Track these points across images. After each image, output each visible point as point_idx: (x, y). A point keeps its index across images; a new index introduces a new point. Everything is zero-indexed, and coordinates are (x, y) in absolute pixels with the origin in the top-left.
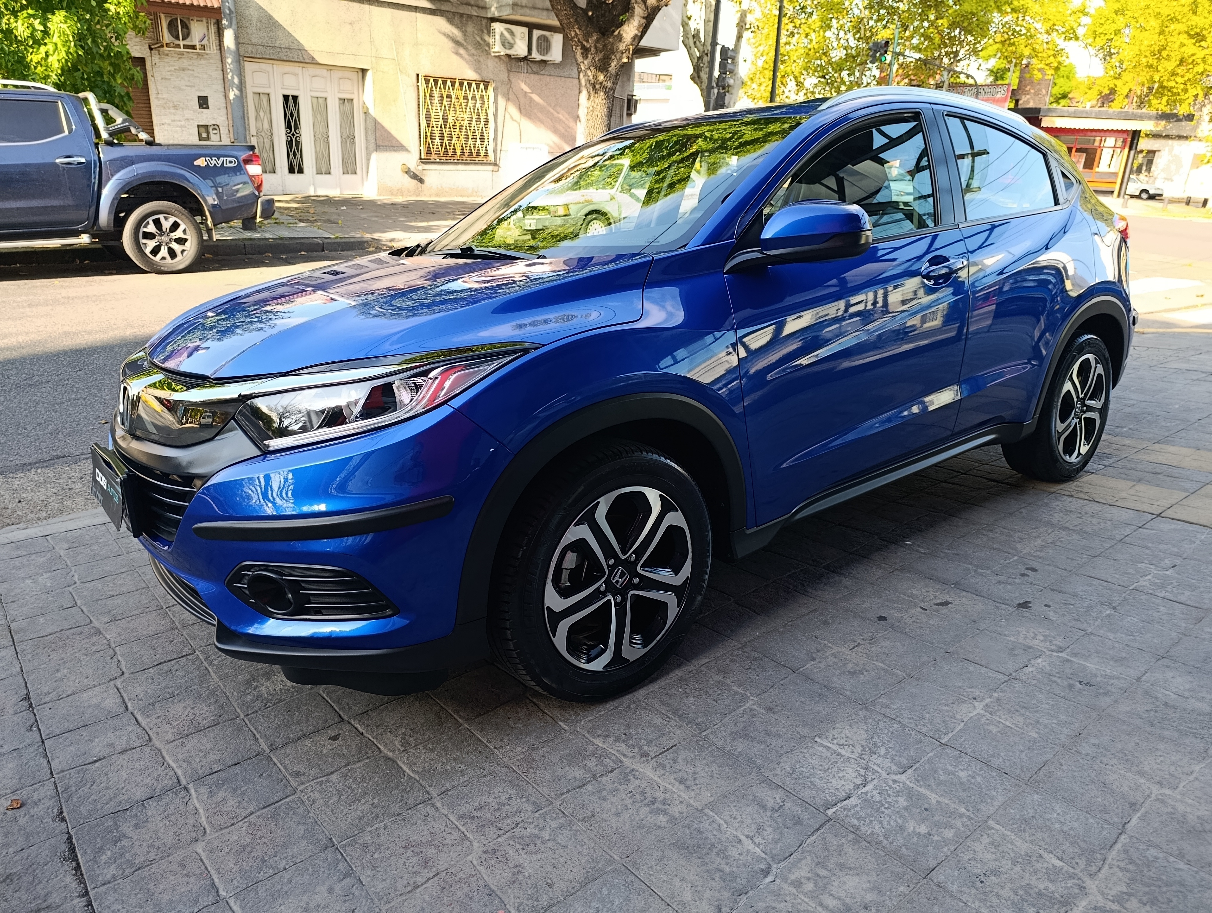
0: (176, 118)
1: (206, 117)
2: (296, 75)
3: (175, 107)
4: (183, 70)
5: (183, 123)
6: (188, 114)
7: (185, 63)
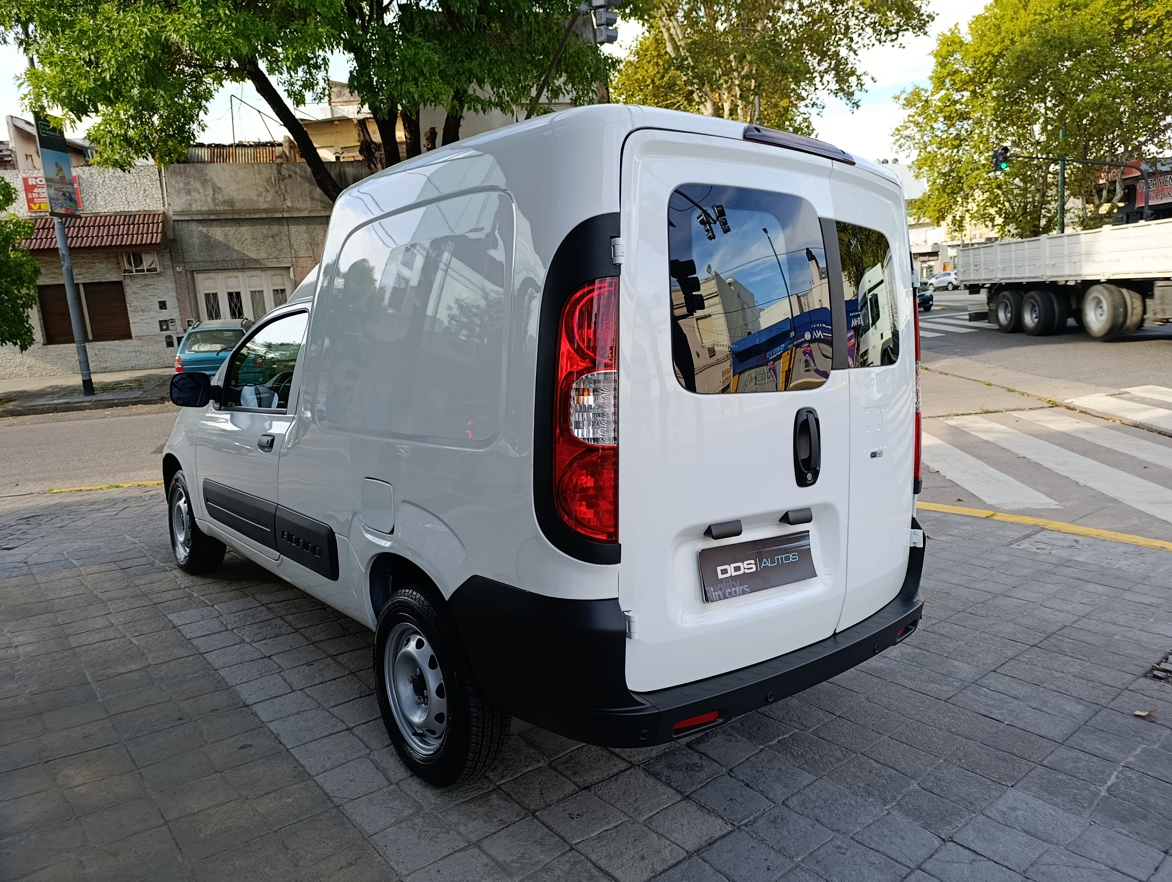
0: (144, 318)
1: (165, 315)
2: (237, 277)
3: (143, 311)
4: (148, 285)
5: (148, 321)
6: (152, 314)
7: (148, 281)
